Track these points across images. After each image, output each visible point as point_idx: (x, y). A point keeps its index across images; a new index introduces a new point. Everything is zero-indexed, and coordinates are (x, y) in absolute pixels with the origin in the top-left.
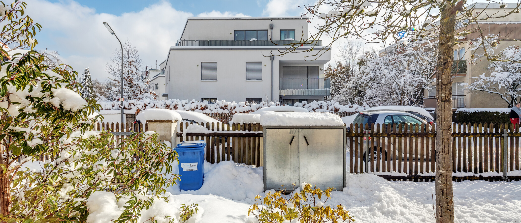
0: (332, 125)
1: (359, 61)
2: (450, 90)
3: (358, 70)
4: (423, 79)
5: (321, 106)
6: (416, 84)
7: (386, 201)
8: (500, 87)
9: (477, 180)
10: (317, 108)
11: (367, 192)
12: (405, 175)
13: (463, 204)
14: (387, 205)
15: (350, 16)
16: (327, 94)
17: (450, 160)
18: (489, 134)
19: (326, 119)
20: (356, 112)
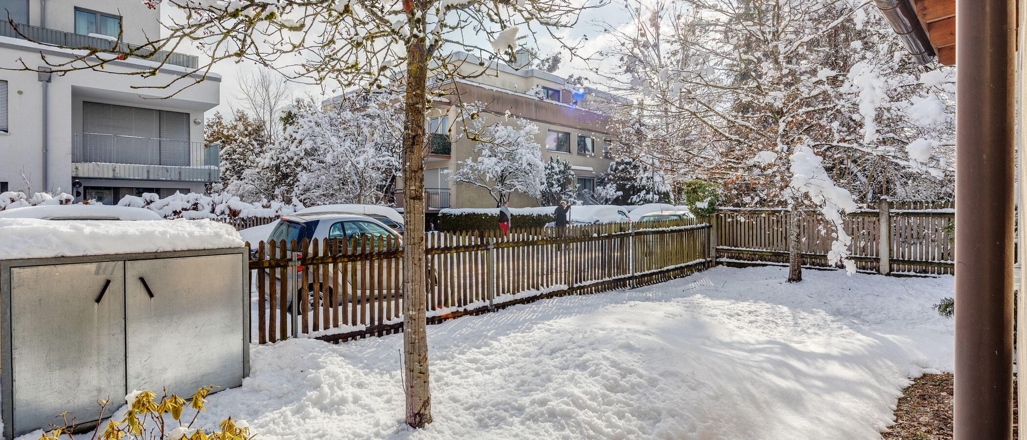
0: (216, 247)
1: (284, 115)
2: (422, 180)
3: (282, 134)
4: (393, 159)
5: (196, 204)
6: (383, 167)
7: (328, 384)
8: (488, 179)
9: (461, 316)
10: (186, 210)
11: (294, 375)
12: (363, 328)
13: (443, 358)
14: (329, 391)
15: (247, 19)
16: (212, 179)
17: (423, 292)
18: (473, 247)
19: (201, 236)
20: (278, 217)
